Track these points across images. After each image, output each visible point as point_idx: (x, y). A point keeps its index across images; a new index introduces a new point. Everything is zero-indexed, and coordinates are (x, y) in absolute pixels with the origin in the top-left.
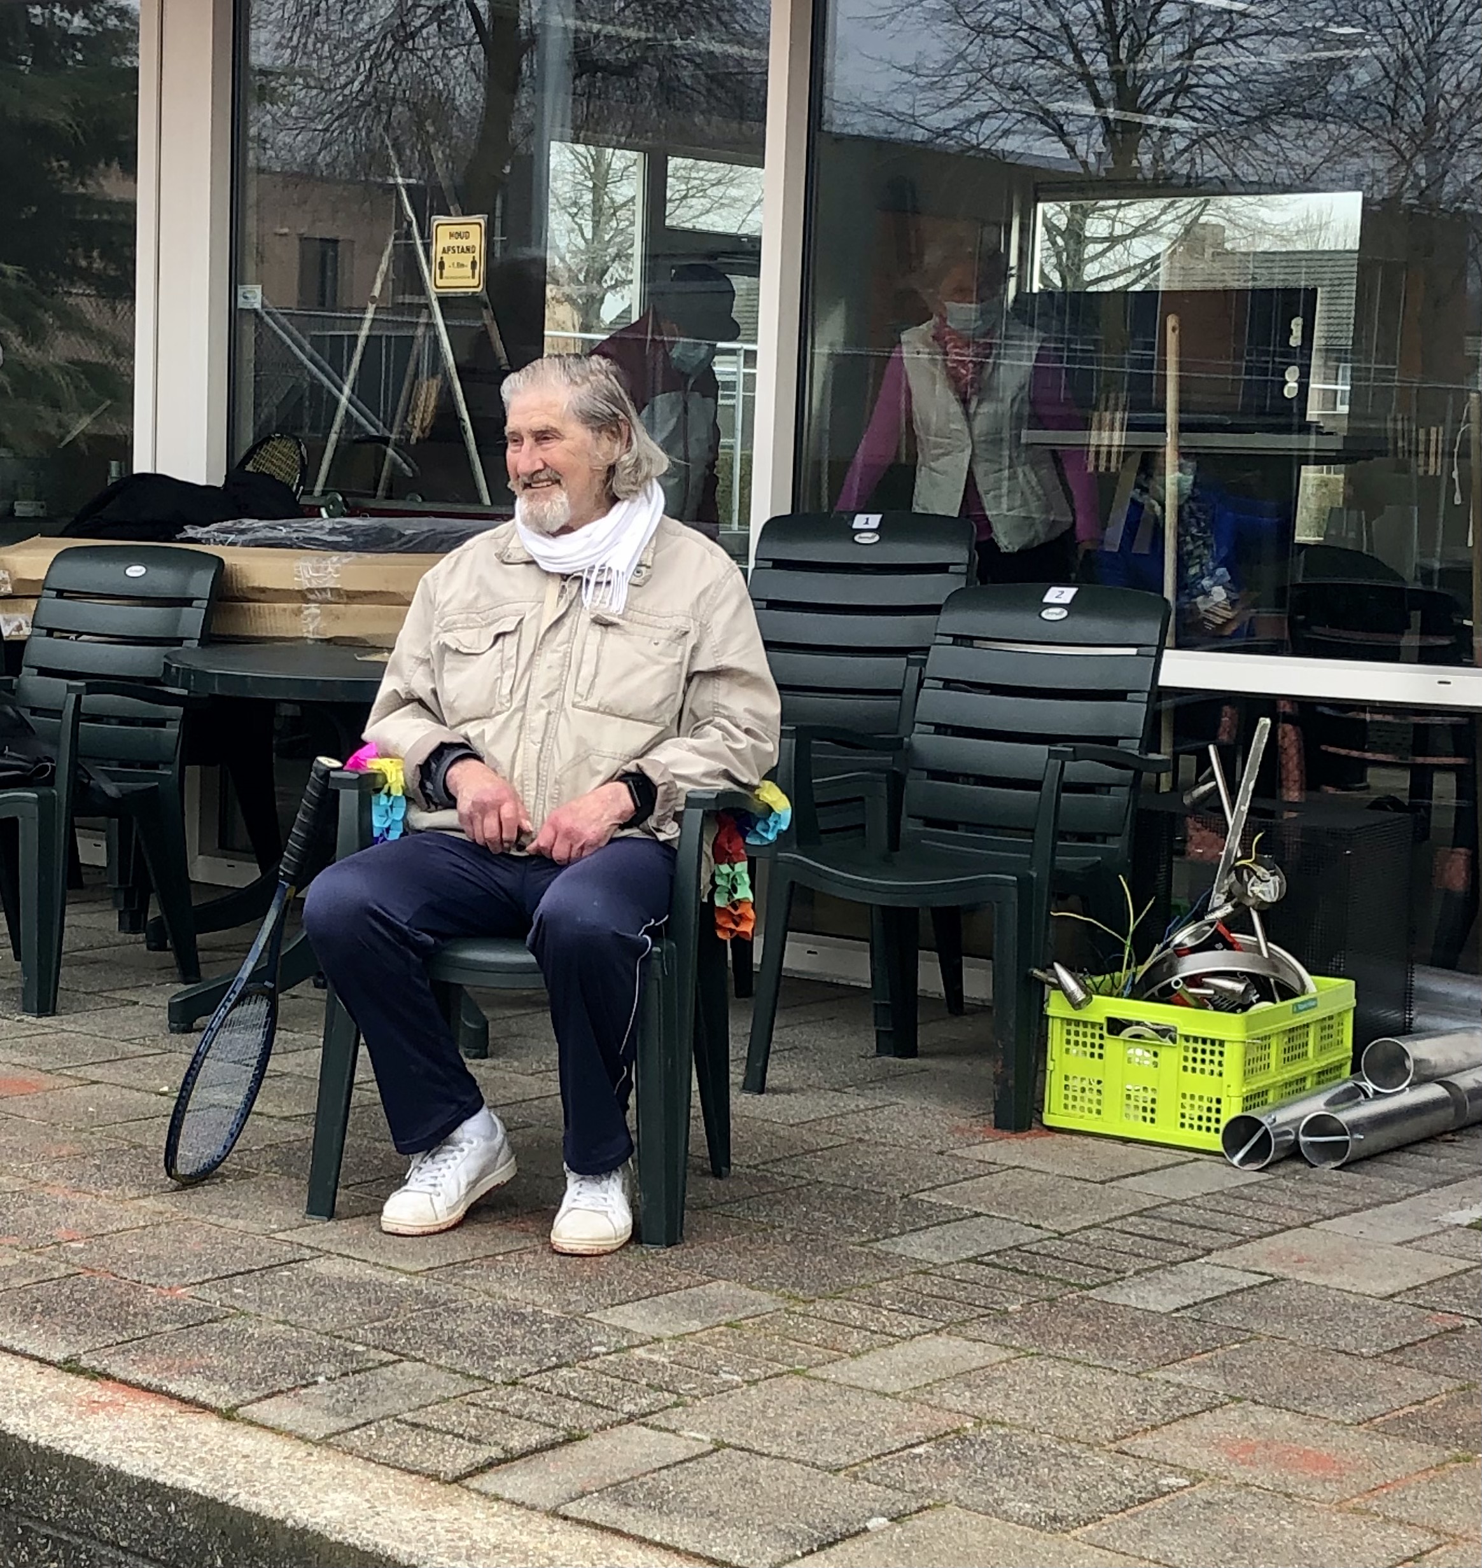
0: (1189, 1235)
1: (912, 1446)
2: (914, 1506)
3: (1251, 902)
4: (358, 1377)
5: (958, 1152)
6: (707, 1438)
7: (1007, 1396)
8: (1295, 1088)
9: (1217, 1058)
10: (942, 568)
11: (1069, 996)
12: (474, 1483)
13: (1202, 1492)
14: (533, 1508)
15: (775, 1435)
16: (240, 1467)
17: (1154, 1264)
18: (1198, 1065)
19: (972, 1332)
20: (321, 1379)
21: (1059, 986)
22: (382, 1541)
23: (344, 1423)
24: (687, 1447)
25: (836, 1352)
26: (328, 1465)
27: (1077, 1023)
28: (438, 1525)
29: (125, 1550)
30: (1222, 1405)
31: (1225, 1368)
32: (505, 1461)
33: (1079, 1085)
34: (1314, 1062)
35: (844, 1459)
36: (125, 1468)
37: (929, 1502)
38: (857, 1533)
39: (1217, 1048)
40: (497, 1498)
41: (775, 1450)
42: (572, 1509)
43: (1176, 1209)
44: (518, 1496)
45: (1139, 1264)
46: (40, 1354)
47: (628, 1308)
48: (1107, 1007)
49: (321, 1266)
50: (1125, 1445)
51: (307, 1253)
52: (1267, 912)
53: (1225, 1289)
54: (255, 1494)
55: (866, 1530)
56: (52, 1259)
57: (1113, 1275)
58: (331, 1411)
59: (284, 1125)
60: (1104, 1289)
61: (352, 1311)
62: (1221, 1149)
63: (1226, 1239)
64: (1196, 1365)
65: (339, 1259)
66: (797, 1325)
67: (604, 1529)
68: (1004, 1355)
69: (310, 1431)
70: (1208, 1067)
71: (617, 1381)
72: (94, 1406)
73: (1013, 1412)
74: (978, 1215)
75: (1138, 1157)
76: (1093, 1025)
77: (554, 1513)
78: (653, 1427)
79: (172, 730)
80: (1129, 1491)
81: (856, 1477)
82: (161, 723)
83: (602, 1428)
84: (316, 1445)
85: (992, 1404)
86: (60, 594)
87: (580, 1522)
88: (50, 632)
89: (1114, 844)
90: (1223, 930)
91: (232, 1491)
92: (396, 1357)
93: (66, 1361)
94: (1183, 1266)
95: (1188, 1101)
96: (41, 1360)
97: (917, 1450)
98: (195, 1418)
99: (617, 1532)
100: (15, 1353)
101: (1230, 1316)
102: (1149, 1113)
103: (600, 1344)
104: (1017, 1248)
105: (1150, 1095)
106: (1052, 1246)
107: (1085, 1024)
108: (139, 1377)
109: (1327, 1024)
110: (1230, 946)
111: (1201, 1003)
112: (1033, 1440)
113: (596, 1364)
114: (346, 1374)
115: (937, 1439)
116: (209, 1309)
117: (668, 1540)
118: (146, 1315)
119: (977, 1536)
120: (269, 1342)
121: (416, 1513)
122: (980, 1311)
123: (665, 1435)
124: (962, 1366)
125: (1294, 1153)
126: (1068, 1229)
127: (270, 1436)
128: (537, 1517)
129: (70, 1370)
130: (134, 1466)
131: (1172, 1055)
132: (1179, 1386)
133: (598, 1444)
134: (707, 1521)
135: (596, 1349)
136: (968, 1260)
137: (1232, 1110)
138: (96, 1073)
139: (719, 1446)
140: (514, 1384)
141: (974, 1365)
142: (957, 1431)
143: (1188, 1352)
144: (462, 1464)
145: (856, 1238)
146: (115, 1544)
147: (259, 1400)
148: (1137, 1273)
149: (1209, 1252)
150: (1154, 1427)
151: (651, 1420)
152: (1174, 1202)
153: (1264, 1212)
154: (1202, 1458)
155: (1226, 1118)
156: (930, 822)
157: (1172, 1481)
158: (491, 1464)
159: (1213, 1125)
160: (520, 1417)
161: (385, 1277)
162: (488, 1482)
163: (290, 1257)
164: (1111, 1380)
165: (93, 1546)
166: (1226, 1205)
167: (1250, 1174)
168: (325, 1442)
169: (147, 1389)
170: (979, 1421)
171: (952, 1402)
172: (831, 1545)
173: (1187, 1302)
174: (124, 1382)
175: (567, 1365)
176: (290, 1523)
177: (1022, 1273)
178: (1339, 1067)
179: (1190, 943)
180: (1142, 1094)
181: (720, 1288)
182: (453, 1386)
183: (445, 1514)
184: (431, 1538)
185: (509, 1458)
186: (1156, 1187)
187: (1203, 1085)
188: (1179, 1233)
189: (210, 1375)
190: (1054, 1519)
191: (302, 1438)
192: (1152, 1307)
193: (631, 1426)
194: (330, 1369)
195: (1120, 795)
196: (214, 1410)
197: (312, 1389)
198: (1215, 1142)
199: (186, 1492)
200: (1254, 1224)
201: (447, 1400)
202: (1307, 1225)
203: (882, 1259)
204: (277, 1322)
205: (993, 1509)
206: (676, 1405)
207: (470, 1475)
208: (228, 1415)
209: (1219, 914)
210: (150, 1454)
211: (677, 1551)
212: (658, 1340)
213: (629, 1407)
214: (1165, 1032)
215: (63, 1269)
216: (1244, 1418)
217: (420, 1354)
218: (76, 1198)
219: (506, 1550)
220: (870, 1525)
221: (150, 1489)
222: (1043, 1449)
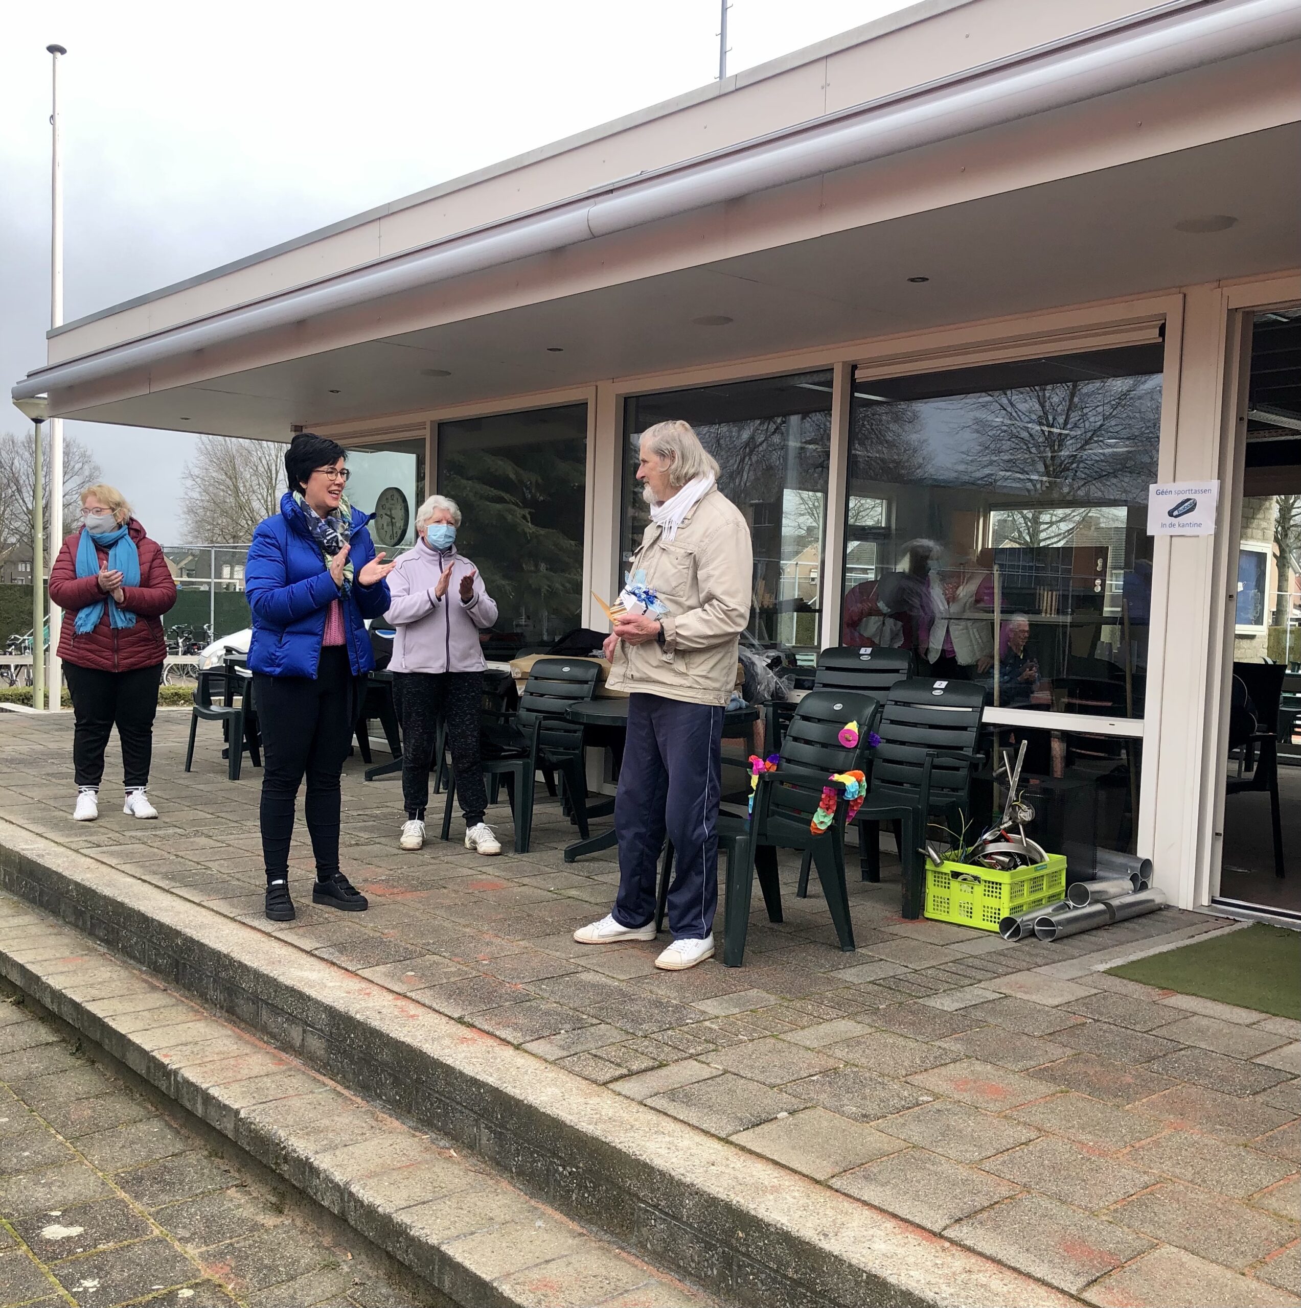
0: (974, 973)
1: (812, 1076)
2: (802, 1107)
3: (1018, 821)
4: (579, 1031)
5: (882, 929)
6: (721, 1068)
7: (864, 1052)
8: (1038, 903)
9: (998, 891)
10: (896, 671)
11: (934, 861)
12: (611, 1086)
13: (937, 1105)
14: (633, 1100)
15: (752, 1067)
16: (514, 1073)
17: (953, 986)
18: (990, 894)
19: (859, 1019)
20: (563, 1031)
21: (930, 856)
22: (561, 1114)
23: (565, 1053)
24: (711, 1073)
25: (796, 1026)
26: (552, 1074)
27: (939, 873)
28: (589, 1106)
29: (465, 1107)
30: (961, 1059)
31: (969, 1041)
32: (629, 1075)
33: (939, 900)
34: (1045, 892)
35: (779, 1081)
36: (465, 1071)
37: (809, 1105)
38: (772, 1120)
39: (998, 886)
40: (619, 1094)
41: (749, 1075)
42: (649, 1102)
43: (971, 960)
44: (628, 1094)
45: (946, 986)
46: (449, 1014)
47: (709, 1002)
48: (950, 866)
49: (585, 976)
50: (909, 1079)
51: (580, 969)
52: (1026, 825)
53: (982, 1000)
54: (515, 1087)
55: (776, 1118)
56: (472, 968)
57: (933, 991)
58: (562, 1048)
59: (596, 908)
60: (926, 999)
61: (589, 998)
62: (998, 930)
63: (989, 975)
64: (956, 1039)
65: (592, 973)
66: (782, 1013)
67: (660, 1111)
68: (870, 1031)
69: (549, 1057)
70: (994, 894)
71: (691, 1038)
72: (464, 1040)
73: (863, 1060)
74: (881, 960)
75: (963, 934)
76: (946, 874)
77: (641, 1103)
78: (699, 1061)
79: (579, 734)
80: (903, 1103)
81: (781, 1090)
82: (575, 732)
83: (677, 1061)
84: (550, 1063)
85: (855, 1056)
86: (536, 678)
87: (651, 1108)
88: (532, 694)
89: (960, 793)
90: (1004, 833)
91: (505, 1085)
92: (599, 1022)
93: (460, 1018)
94: (966, 989)
95: (986, 909)
96: (450, 1017)
97: (815, 1078)
98: (503, 1047)
99: (666, 1114)
100: (440, 1013)
101: (979, 1014)
102: (970, 913)
103: (691, 1019)
104: (894, 977)
105: (970, 906)
106: (909, 976)
107: (942, 873)
108: (486, 1027)
109: (1054, 875)
110: (1007, 840)
111: (992, 866)
112: (868, 1075)
113: (685, 1029)
114: (574, 1030)
115: (824, 1073)
116: (528, 995)
117: (686, 1119)
118: (501, 997)
119: (825, 1124)
120: (547, 1013)
121: (582, 1100)
122: (866, 1008)
123: (703, 1066)
124: (849, 1035)
125: (1032, 934)
126: (919, 968)
127: (532, 1058)
128: (634, 1104)
129: (460, 1022)
130: (469, 1071)
131: (979, 889)
132: (944, 1049)
133: (673, 1068)
134: (706, 1110)
135: (688, 1021)
136: (870, 982)
137: (1005, 914)
138: (526, 881)
139: (726, 1072)
140: (646, 1037)
141: (855, 1035)
142: (835, 1069)
143: (954, 1031)
144: (608, 1077)
145: (822, 970)
146: (461, 1104)
147: (533, 1040)
148: (944, 991)
149: (980, 981)
150: (926, 1070)
151: (700, 1058)
152: (972, 956)
153: (1011, 963)
154: (943, 1087)
155: (1002, 917)
156: (883, 781)
157: (925, 1098)
158: (622, 1077)
159: (997, 920)
160: (642, 1054)
161: (609, 982)
162: (617, 1086)
163: (572, 971)
164: (913, 1045)
165: (454, 1104)
166: (995, 958)
167: (1011, 943)
168: (554, 1063)
169: (488, 1033)
170: (847, 1063)
171: (838, 1053)
172: (758, 1125)
173: (962, 1006)
174: (479, 1029)
175: (673, 1028)
176: (526, 1102)
177: (891, 989)
178: (1059, 894)
179: (990, 838)
180: (966, 905)
181: (754, 993)
182: (617, 1036)
183: (594, 1100)
184: (583, 1113)
185: (631, 1074)
186: (966, 948)
187: (992, 902)
188: (969, 972)
189: (516, 1027)
190: (865, 1116)
191: (546, 1060)
192: (945, 1009)
193: (690, 1061)
194: (567, 1026)
195: (963, 773)
196: (512, 1045)
197: (558, 1037)
198: (996, 927)
199: (487, 1084)
200: (1005, 968)
201: (614, 1044)
202: (1029, 970)
203: (830, 981)
204: (555, 1002)
205: (838, 1111)
206: (713, 1051)
207: (611, 1082)
208: (517, 1047)
209: (1006, 825)
210: (478, 1065)
211: (689, 1125)
212: (717, 1017)
213: (692, 1051)
214: (976, 878)
215: (474, 973)
216: (968, 1067)
217: (610, 1021)
218: (494, 940)
219: (614, 1121)
220: (778, 1116)
221: (474, 1082)
222: (871, 1080)
